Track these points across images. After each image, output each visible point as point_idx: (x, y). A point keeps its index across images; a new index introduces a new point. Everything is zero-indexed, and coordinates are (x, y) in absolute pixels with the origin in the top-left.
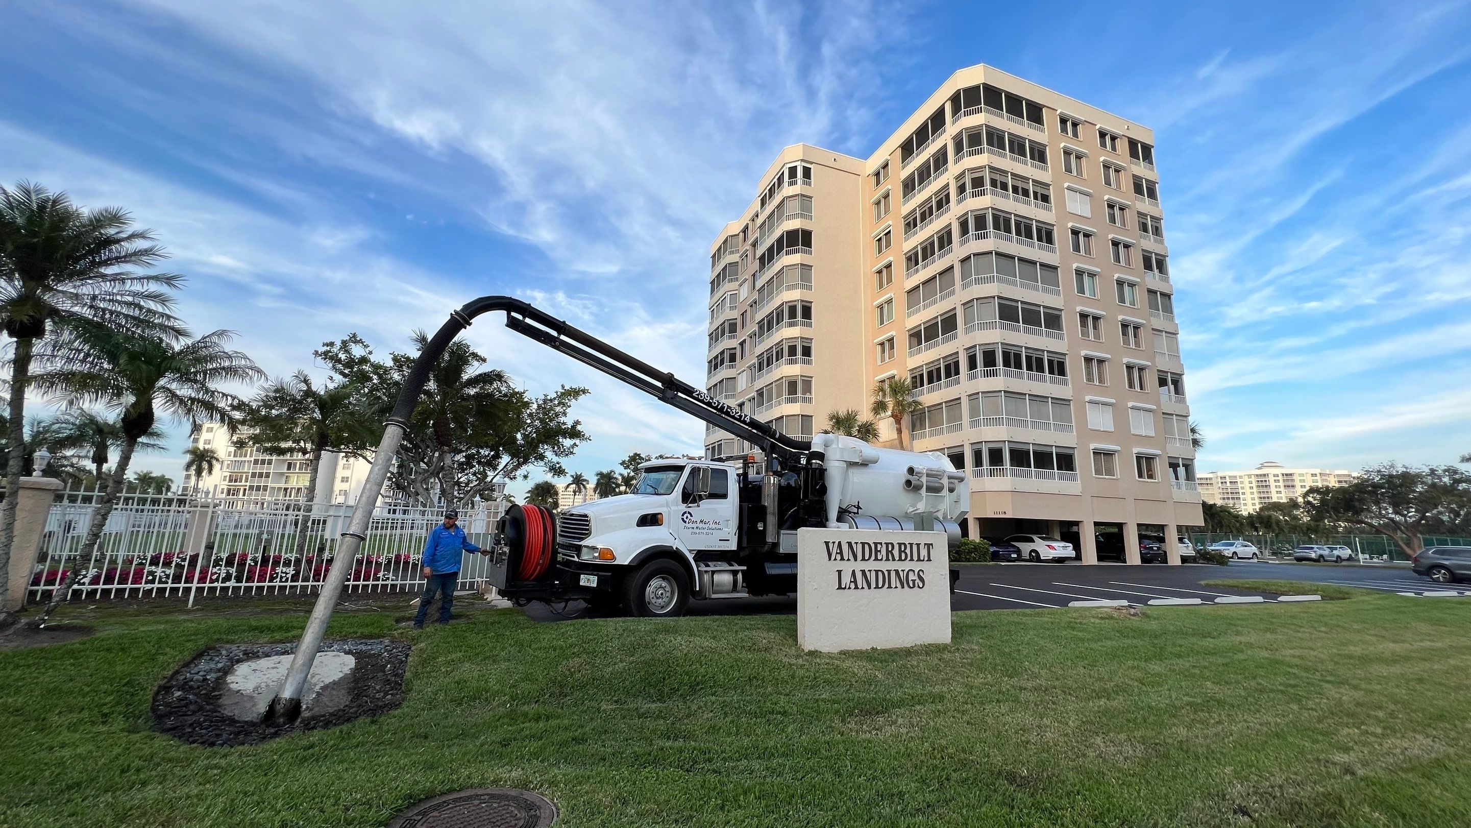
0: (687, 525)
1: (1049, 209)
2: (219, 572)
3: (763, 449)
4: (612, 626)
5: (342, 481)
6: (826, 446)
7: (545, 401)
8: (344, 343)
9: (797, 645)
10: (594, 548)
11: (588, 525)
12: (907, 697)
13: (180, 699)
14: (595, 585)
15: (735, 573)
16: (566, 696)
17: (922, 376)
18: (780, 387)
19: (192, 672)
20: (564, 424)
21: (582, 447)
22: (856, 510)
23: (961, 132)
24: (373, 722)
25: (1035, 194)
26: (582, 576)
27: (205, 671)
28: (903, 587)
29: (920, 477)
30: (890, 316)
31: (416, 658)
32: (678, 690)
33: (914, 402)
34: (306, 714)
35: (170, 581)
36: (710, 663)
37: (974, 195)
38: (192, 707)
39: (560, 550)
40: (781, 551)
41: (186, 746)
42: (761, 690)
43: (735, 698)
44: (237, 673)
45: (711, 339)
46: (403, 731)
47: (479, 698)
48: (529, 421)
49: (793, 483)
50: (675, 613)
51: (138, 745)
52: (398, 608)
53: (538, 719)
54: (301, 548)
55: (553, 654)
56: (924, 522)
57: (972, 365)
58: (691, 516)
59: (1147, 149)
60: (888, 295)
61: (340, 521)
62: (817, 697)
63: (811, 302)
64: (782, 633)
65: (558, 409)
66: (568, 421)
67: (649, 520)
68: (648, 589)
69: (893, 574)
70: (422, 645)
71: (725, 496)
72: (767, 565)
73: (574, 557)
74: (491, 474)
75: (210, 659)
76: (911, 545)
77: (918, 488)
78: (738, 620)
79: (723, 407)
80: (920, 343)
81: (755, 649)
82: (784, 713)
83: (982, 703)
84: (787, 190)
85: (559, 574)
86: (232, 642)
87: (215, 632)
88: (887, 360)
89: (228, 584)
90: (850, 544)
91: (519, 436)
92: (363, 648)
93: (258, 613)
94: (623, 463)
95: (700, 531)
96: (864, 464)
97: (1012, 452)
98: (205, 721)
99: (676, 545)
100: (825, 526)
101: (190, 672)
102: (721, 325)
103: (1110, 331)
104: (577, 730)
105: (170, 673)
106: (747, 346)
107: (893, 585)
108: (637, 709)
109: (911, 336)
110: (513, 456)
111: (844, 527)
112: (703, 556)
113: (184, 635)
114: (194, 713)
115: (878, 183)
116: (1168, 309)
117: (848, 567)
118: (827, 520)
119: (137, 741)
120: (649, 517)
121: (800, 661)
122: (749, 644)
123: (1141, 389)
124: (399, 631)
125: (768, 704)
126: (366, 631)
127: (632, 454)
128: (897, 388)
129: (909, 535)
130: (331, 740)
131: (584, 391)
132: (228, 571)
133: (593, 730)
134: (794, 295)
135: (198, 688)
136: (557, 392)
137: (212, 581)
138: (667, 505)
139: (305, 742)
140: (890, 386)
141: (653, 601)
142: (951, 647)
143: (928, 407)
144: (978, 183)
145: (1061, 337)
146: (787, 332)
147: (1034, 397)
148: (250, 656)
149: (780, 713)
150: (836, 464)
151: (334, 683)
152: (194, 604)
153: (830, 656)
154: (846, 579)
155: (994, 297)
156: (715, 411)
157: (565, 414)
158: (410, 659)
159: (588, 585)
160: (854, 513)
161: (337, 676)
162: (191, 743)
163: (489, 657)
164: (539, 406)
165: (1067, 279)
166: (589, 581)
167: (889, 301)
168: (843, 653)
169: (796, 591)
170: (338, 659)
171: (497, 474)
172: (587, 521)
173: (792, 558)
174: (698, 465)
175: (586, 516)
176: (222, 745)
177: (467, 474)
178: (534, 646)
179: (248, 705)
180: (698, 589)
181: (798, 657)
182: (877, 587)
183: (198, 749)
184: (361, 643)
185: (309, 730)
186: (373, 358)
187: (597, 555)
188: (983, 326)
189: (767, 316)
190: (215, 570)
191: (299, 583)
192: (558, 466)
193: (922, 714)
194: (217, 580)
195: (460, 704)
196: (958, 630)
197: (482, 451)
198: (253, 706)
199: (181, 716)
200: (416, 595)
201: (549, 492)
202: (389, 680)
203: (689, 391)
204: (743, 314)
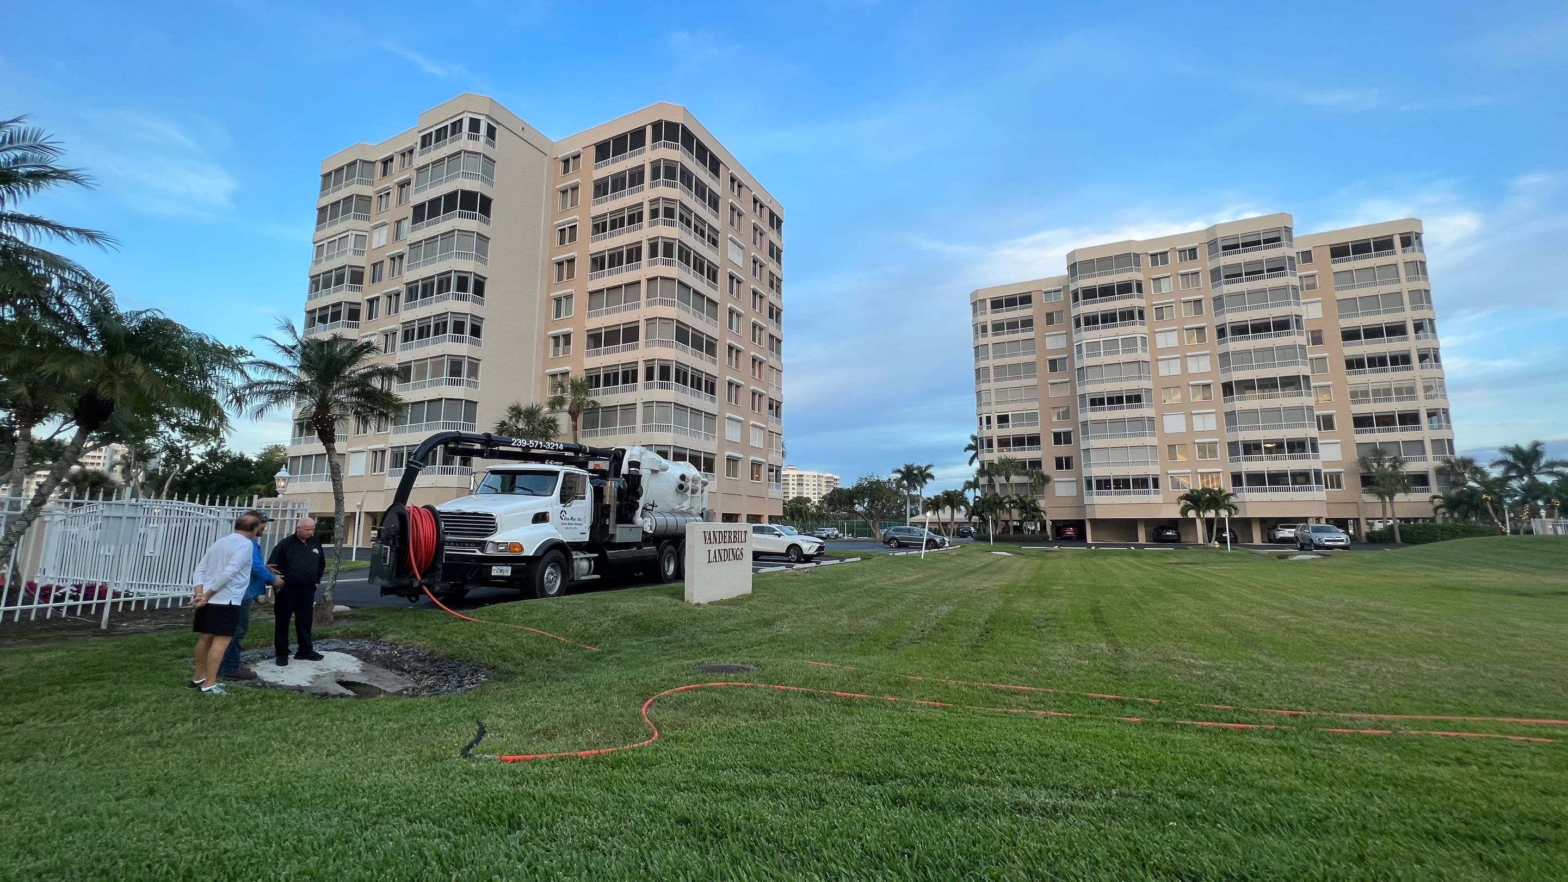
1: (717, 253)
17: (598, 377)
18: (437, 365)
23: (659, 160)
25: (709, 236)
30: (567, 311)
33: (590, 401)
37: (666, 223)
59: (780, 222)
60: (568, 290)
63: (485, 278)
80: (599, 345)
88: (561, 355)
97: (675, 455)
103: (745, 363)
109: (589, 336)
115: (566, 170)
116: (779, 352)
123: (759, 410)
128: (575, 385)
134: (468, 266)
143: (602, 408)
144: (669, 213)
145: (715, 363)
146: (454, 305)
147: (694, 411)
155: (673, 320)
165: (723, 314)
167: (568, 297)
189: (423, 280)
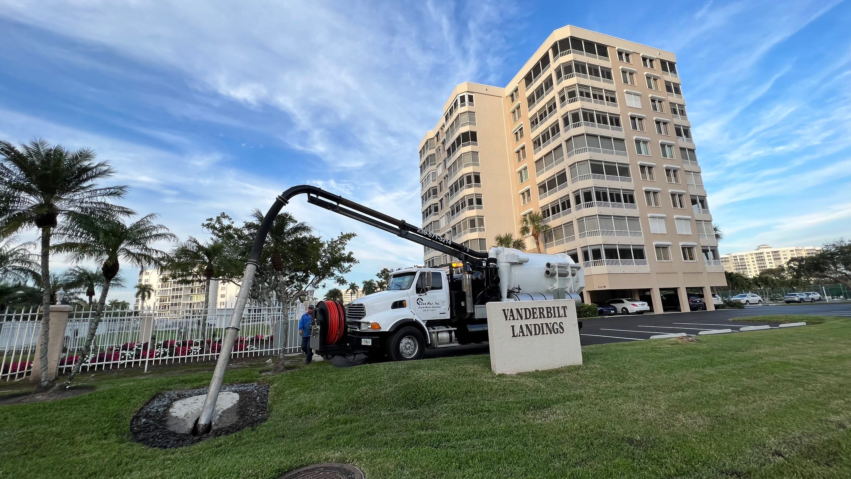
0: (420, 306)
1: (616, 106)
2: (159, 351)
3: (460, 259)
4: (382, 367)
5: (222, 297)
6: (497, 254)
7: (332, 242)
8: (218, 218)
9: (491, 371)
10: (368, 323)
11: (363, 310)
12: (560, 397)
13: (145, 423)
14: (370, 344)
15: (450, 332)
16: (360, 409)
17: (548, 210)
18: (465, 224)
19: (150, 407)
20: (344, 254)
21: (355, 267)
22: (517, 291)
23: (560, 66)
24: (253, 430)
25: (607, 98)
26: (363, 340)
27: (157, 407)
28: (551, 333)
29: (554, 268)
30: (526, 177)
31: (273, 392)
32: (425, 401)
33: (545, 226)
34: (214, 428)
35: (134, 358)
36: (442, 385)
37: (570, 102)
38: (152, 427)
39: (348, 326)
40: (476, 317)
41: (151, 449)
42: (473, 399)
43: (459, 404)
44: (175, 407)
45: (423, 199)
46: (270, 434)
47: (311, 413)
48: (324, 254)
49: (479, 277)
50: (418, 357)
51: (125, 450)
52: (259, 365)
53: (346, 423)
54: (203, 334)
55: (350, 385)
56: (559, 294)
57: (578, 201)
58: (422, 300)
59: (672, 65)
60: (524, 165)
61: (224, 319)
62: (507, 400)
63: (480, 173)
64: (481, 365)
65: (339, 246)
66: (346, 252)
67: (398, 305)
68: (401, 345)
69: (545, 326)
70: (276, 385)
71: (441, 288)
72: (468, 326)
73: (357, 329)
74: (304, 286)
75: (159, 400)
76: (554, 308)
77: (553, 275)
78: (453, 359)
79: (435, 237)
80: (545, 191)
81: (467, 375)
82: (489, 411)
83: (606, 398)
84: (460, 110)
85: (350, 340)
86: (170, 390)
87: (161, 385)
88: (527, 203)
89: (165, 358)
90: (517, 310)
91: (319, 263)
92: (243, 388)
93: (183, 373)
94: (378, 275)
95: (428, 309)
96: (520, 263)
97: (606, 250)
98: (159, 435)
99: (415, 318)
100: (500, 301)
101: (149, 408)
102: (428, 191)
103: (659, 174)
104: (369, 428)
105: (138, 409)
106: (444, 201)
107: (545, 332)
108: (402, 413)
109: (539, 187)
110: (317, 274)
111: (512, 301)
112: (431, 323)
113: (144, 387)
114: (153, 430)
115: (513, 100)
116: (694, 158)
117: (517, 324)
118: (501, 297)
119: (124, 448)
120: (398, 303)
121: (494, 381)
122: (463, 373)
123: (681, 207)
124: (262, 378)
125: (479, 406)
126: (244, 379)
127: (382, 269)
128: (534, 219)
129: (551, 302)
130: (231, 441)
131: (354, 235)
132: (164, 350)
133: (378, 427)
134: (469, 170)
135: (154, 416)
136: (339, 237)
137: (156, 357)
138: (408, 295)
139: (216, 443)
140: (530, 218)
141: (405, 351)
142: (583, 367)
143: (553, 228)
144: (572, 94)
145: (630, 181)
146: (467, 192)
147: (617, 217)
148: (181, 397)
149: (486, 411)
150: (504, 264)
151: (228, 409)
152: (147, 371)
153: (511, 376)
154: (517, 330)
155: (587, 160)
156: (430, 240)
157: (344, 249)
158: (270, 393)
159: (366, 344)
160: (517, 292)
161: (230, 405)
162: (153, 447)
163: (314, 389)
164: (329, 245)
165: (630, 145)
166: (367, 342)
167: (525, 168)
168: (519, 374)
169: (488, 341)
170: (229, 396)
171: (308, 286)
172: (363, 308)
173: (484, 321)
174: (424, 271)
175: (362, 305)
176: (171, 447)
177: (290, 288)
178: (339, 381)
179: (182, 424)
180: (429, 343)
181: (493, 378)
182: (536, 334)
183: (159, 451)
184: (241, 386)
185: (218, 436)
186: (234, 226)
187: (370, 327)
188: (582, 178)
189: (454, 183)
190: (157, 350)
191: (204, 355)
192: (342, 279)
193: (571, 407)
194: (159, 356)
195: (300, 417)
196: (586, 357)
197: (298, 274)
198: (185, 425)
199: (147, 432)
200: (269, 357)
201: (337, 295)
202: (259, 406)
203: (414, 229)
204: (440, 183)
